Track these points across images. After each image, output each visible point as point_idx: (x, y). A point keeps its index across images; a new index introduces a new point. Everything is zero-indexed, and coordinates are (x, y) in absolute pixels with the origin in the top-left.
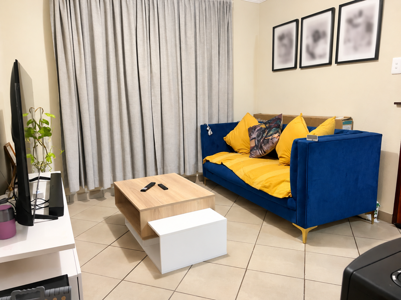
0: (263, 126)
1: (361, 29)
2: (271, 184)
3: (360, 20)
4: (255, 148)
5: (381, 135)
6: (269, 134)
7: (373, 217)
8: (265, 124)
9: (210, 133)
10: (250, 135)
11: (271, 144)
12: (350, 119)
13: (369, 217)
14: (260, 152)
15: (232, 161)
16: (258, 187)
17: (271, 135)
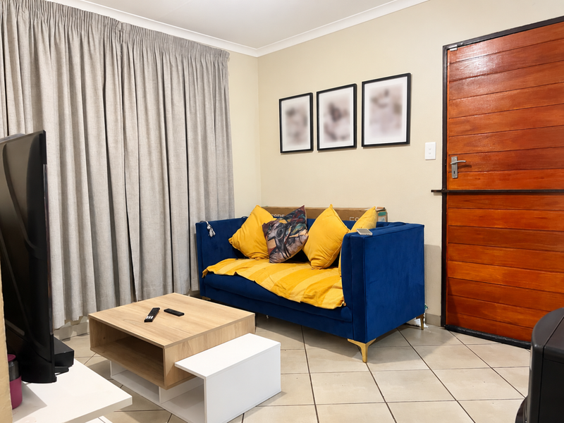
0: (284, 222)
1: (388, 110)
2: (316, 292)
3: (386, 100)
4: (277, 250)
5: (423, 226)
6: (294, 231)
7: (422, 322)
8: (285, 218)
9: (212, 233)
10: (266, 234)
11: (298, 244)
12: (384, 210)
13: (418, 322)
14: (284, 254)
15: (249, 269)
16: (298, 299)
17: (298, 232)
